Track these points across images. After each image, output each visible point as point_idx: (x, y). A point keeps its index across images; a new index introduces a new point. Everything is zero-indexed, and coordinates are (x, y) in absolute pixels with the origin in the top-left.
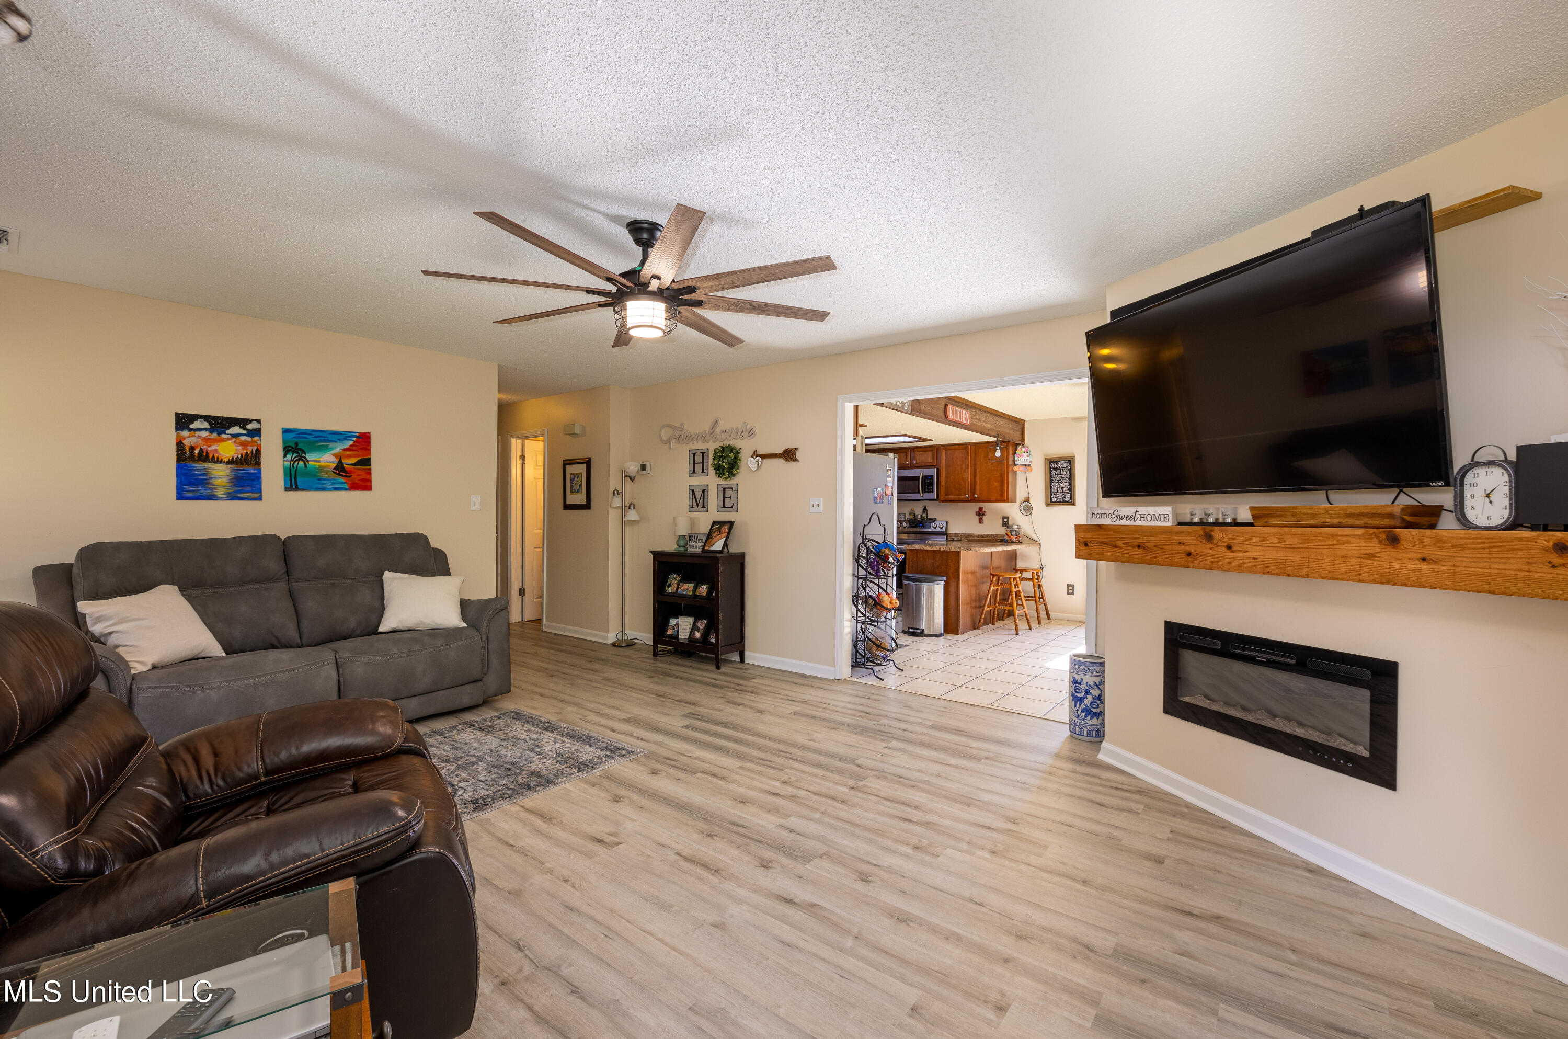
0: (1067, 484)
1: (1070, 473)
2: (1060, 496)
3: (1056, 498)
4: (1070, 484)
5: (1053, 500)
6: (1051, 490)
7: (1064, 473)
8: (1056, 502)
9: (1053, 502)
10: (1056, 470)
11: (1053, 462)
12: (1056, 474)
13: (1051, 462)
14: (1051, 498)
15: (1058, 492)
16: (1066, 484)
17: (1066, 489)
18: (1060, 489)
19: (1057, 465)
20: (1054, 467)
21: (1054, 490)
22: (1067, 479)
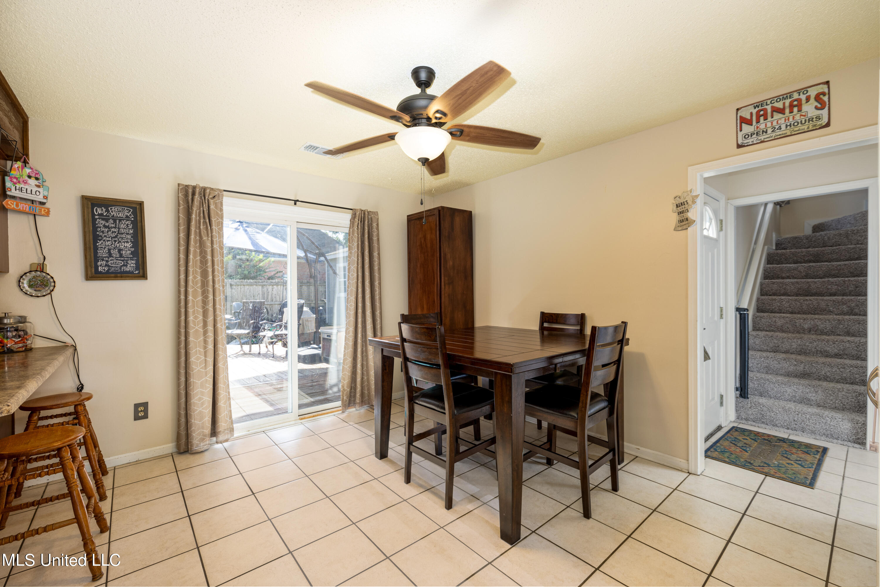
0: (129, 245)
1: (135, 227)
2: (116, 264)
3: (106, 265)
4: (135, 244)
5: (100, 269)
6: (96, 253)
7: (122, 226)
8: (108, 272)
9: (101, 273)
10: (107, 220)
11: (100, 206)
12: (105, 226)
13: (93, 206)
14: (96, 267)
15: (110, 255)
16: (126, 245)
17: (126, 253)
18: (115, 253)
19: (107, 211)
20: (102, 215)
21: (102, 253)
22: (129, 237)
